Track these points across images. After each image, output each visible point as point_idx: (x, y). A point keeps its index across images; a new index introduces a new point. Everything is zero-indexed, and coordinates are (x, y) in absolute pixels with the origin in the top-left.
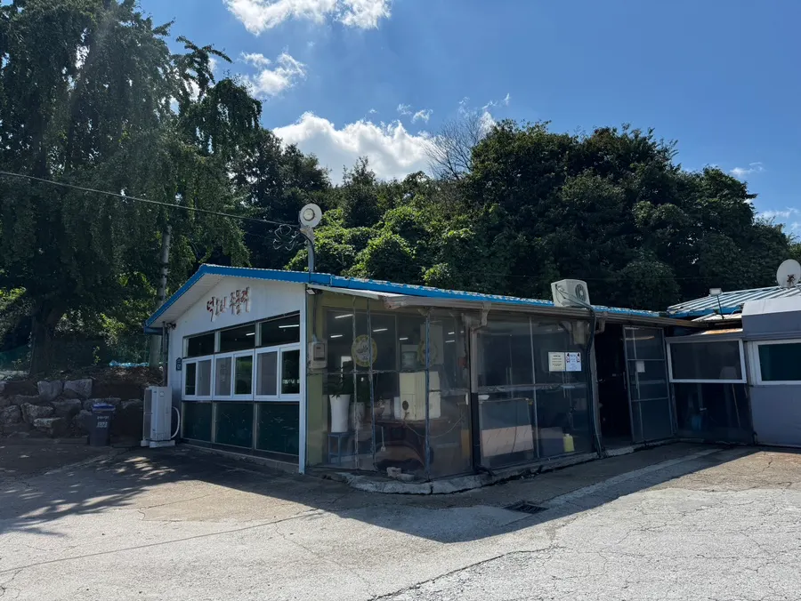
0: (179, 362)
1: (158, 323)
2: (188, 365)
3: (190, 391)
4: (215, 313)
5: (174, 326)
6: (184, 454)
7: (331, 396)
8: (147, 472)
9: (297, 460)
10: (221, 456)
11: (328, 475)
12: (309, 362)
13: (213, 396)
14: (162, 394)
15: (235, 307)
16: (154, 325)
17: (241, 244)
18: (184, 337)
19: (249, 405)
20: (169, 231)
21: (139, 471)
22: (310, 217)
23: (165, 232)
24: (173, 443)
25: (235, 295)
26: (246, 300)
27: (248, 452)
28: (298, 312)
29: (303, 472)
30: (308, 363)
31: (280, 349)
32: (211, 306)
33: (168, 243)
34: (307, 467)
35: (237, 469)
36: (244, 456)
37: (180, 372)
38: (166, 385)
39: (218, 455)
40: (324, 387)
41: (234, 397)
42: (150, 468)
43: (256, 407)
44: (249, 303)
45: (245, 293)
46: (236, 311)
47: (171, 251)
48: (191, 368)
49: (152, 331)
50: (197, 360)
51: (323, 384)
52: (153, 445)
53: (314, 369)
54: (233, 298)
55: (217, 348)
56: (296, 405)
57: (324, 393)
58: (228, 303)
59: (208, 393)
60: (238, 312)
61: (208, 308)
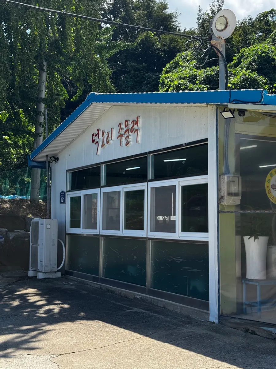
0: (63, 195)
1: (41, 157)
2: (72, 199)
3: (75, 223)
4: (100, 144)
5: (57, 159)
6: (73, 287)
7: (246, 238)
8: (41, 306)
9: (206, 306)
10: (112, 292)
11: (251, 329)
12: (222, 198)
13: (100, 230)
14: (48, 226)
15: (123, 139)
16: (37, 159)
17: (108, 82)
18: (68, 171)
19: (142, 241)
20: (45, 68)
21: (33, 305)
22: (221, 27)
23: (41, 69)
24: (59, 275)
25: (123, 126)
26: (137, 130)
27: (143, 291)
28: (206, 140)
29: (216, 321)
30: (220, 199)
31: (179, 183)
32: (95, 138)
33: (44, 79)
34: (221, 316)
35: (135, 309)
36: (138, 295)
37: (63, 205)
38: (50, 218)
39: (108, 290)
40: (237, 227)
41: (123, 232)
42: (44, 302)
43: (150, 245)
44: (140, 133)
45: (136, 122)
46: (124, 142)
47: (47, 87)
48: (76, 201)
49: (35, 164)
50: (82, 193)
51: (236, 223)
52: (40, 276)
53: (228, 206)
54: (121, 129)
55: (103, 182)
56: (205, 246)
57: (237, 233)
58: (115, 134)
59: (94, 227)
60: (127, 143)
61: (93, 141)
